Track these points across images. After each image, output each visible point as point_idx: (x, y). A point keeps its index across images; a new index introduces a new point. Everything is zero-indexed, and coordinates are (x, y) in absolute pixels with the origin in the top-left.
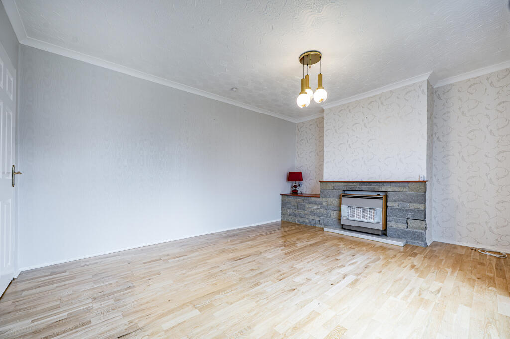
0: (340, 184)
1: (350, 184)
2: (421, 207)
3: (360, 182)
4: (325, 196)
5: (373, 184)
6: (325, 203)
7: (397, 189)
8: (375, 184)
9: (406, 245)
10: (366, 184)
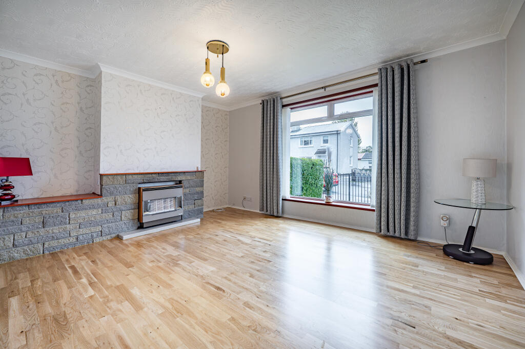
0: (136, 176)
1: (148, 176)
2: (200, 189)
3: (159, 173)
4: (111, 194)
5: (171, 175)
6: (111, 204)
7: (189, 178)
8: (173, 174)
9: (202, 220)
10: (164, 175)
